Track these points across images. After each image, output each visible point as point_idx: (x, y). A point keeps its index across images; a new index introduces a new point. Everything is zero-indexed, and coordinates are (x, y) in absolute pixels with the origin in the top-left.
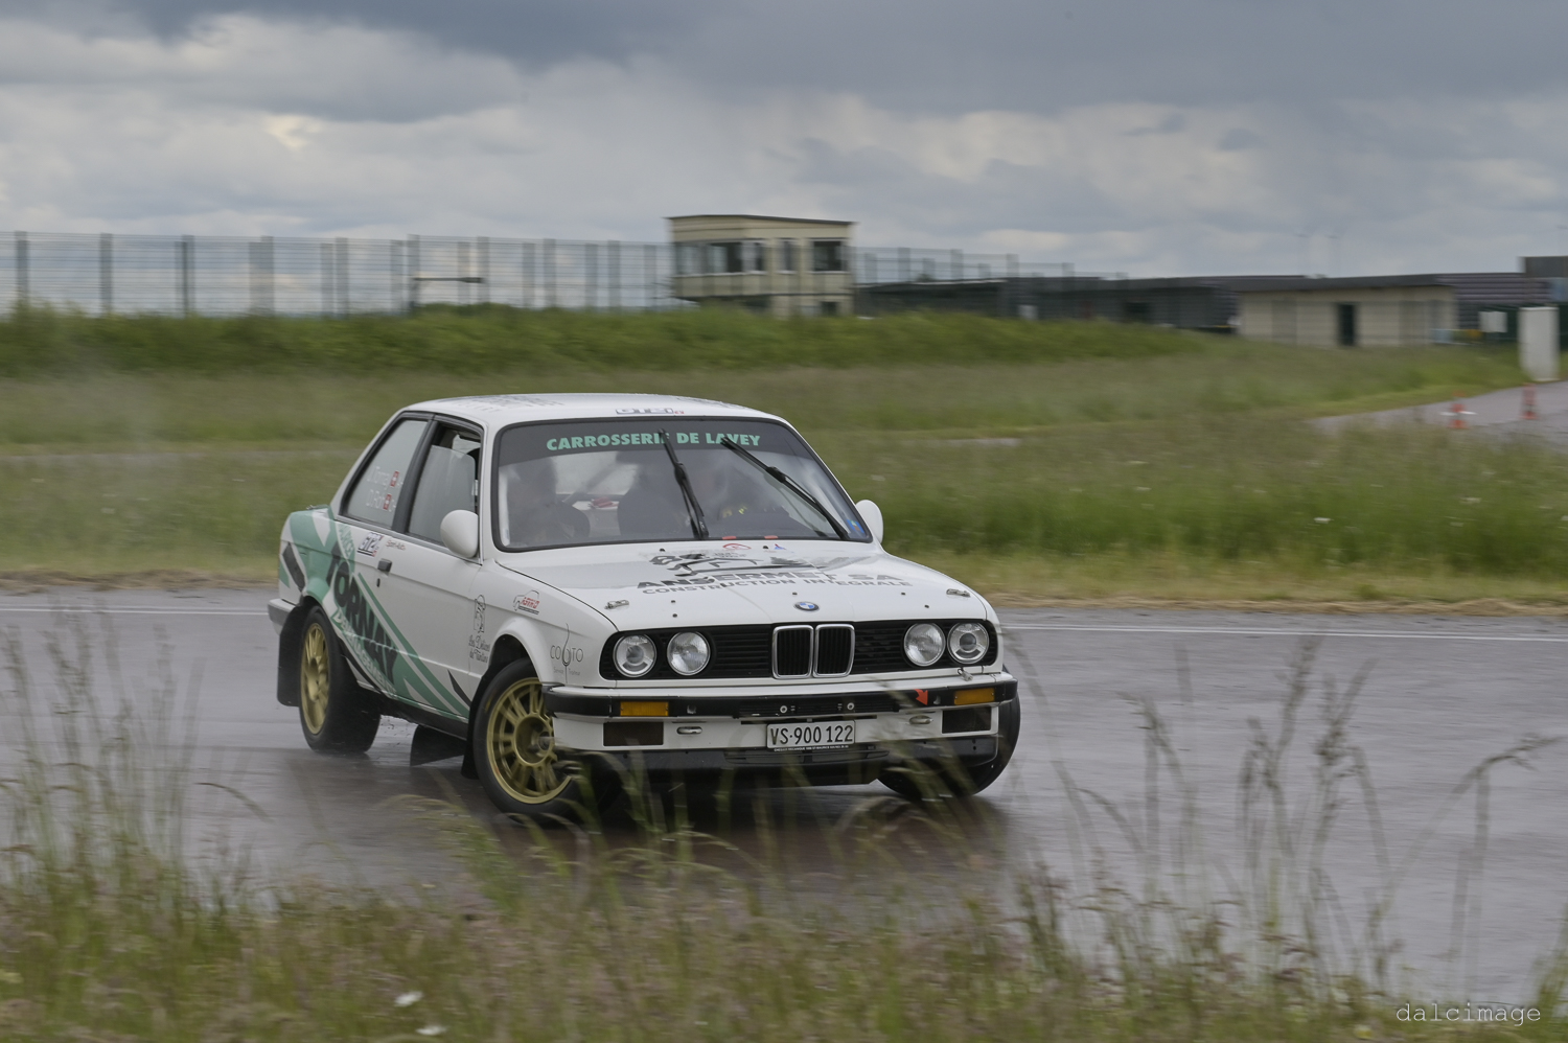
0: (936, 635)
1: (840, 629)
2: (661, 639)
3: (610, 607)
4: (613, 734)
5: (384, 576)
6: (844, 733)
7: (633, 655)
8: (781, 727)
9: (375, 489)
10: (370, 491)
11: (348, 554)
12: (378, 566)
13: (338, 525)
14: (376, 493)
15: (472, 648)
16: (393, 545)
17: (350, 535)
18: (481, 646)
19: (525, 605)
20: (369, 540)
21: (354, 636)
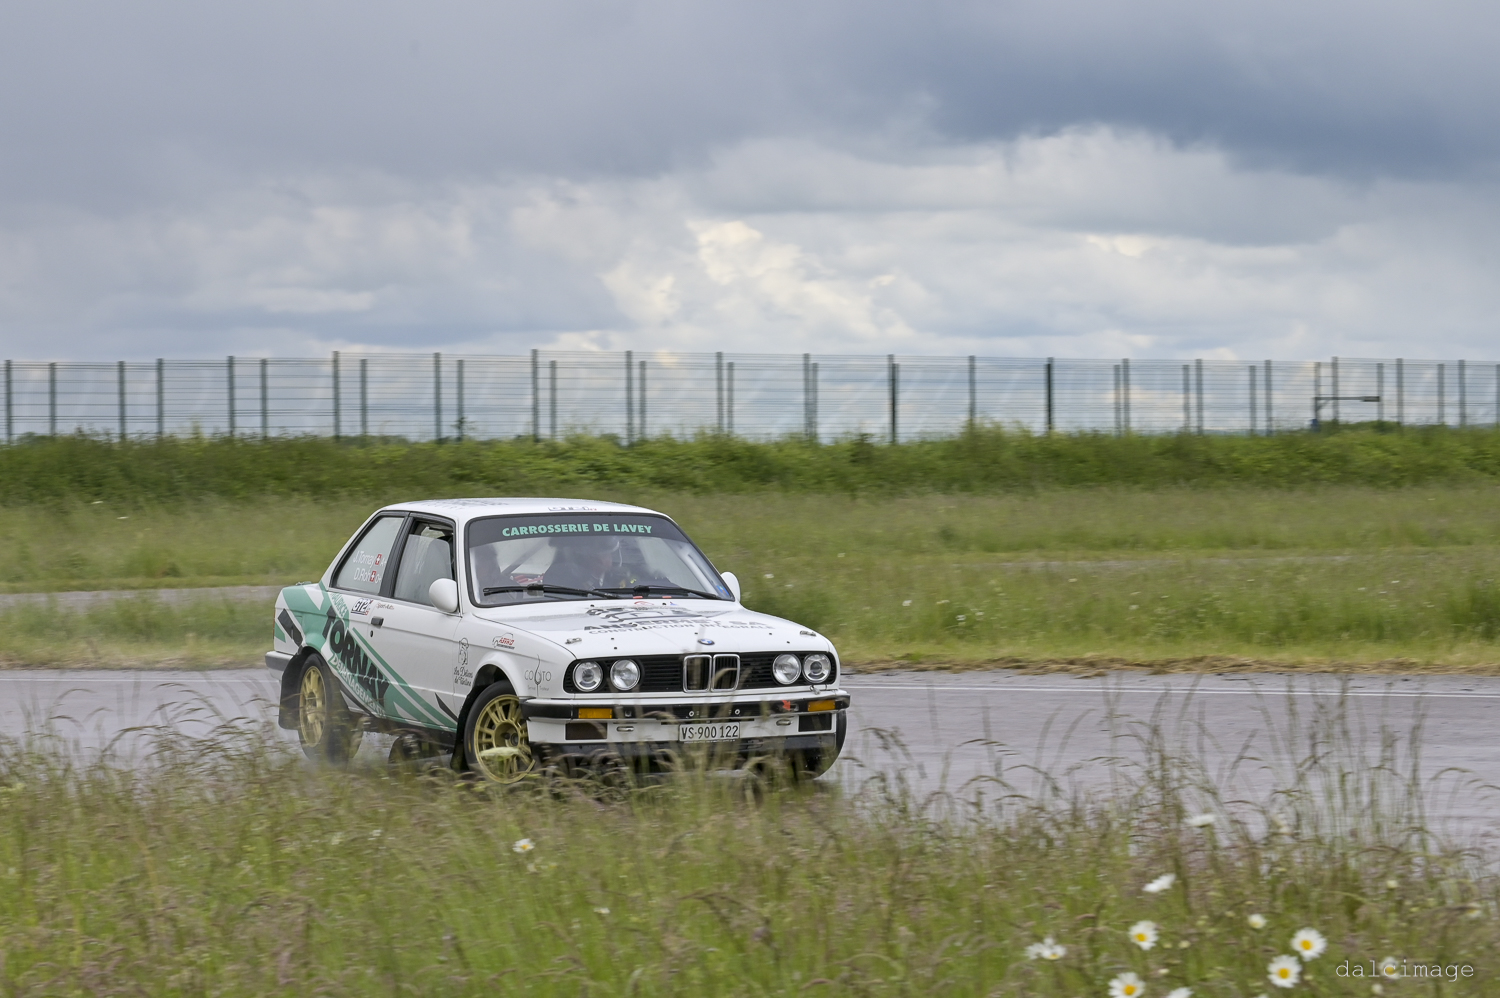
0: (794, 661)
1: (730, 658)
2: (606, 665)
3: (568, 642)
4: (573, 731)
5: (376, 630)
6: (733, 731)
7: (587, 675)
8: (689, 726)
9: (361, 567)
10: (357, 569)
11: (342, 615)
12: (371, 621)
13: (330, 594)
14: (362, 570)
15: (456, 676)
16: (383, 606)
17: (343, 601)
18: (465, 674)
19: (502, 643)
20: (361, 604)
21: (349, 674)
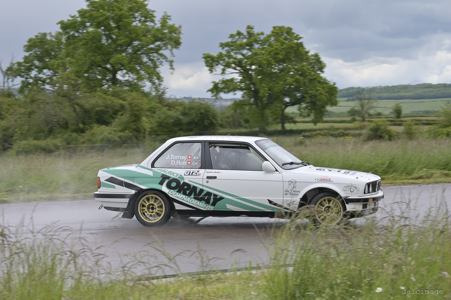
2: (369, 185)
3: (357, 178)
4: (363, 206)
7: (366, 188)
9: (176, 160)
10: (172, 161)
11: (176, 176)
12: (206, 178)
13: (156, 170)
14: (177, 161)
15: (286, 192)
16: (211, 172)
17: (172, 172)
18: (294, 192)
19: (323, 180)
20: (190, 172)
21: (184, 196)
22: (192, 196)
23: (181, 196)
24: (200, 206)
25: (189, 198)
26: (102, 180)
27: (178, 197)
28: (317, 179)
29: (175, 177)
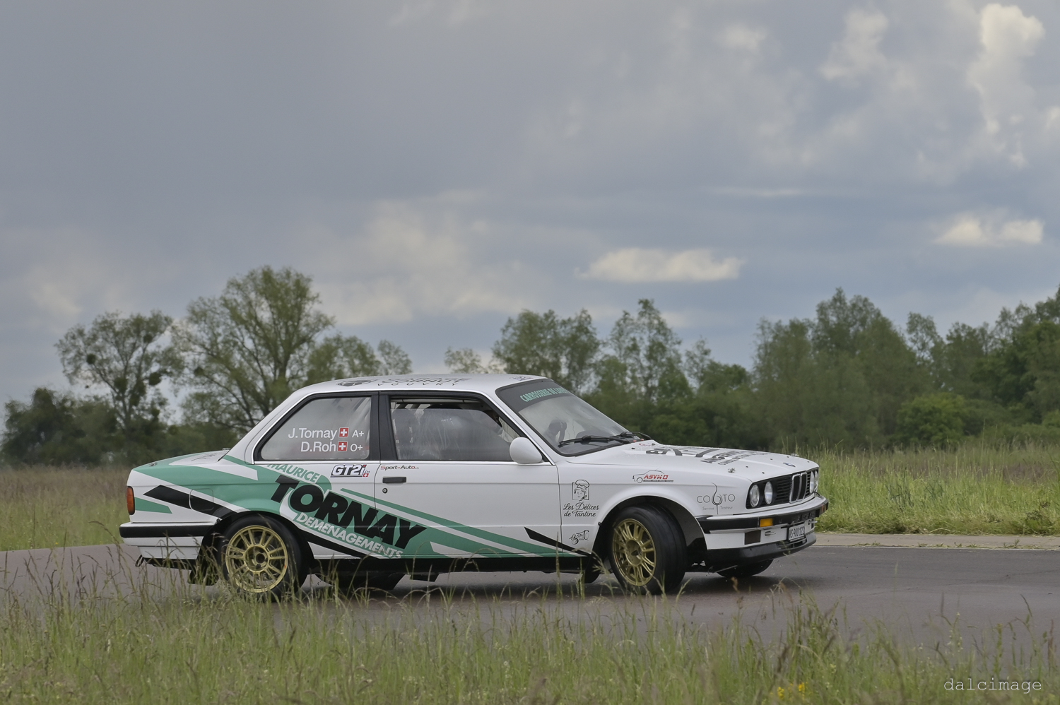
2: (761, 485)
3: (729, 471)
4: (748, 537)
6: (803, 531)
7: (755, 495)
8: (791, 528)
9: (311, 441)
10: (303, 443)
11: (312, 480)
12: (381, 481)
13: (265, 466)
14: (315, 443)
15: (568, 511)
16: (393, 468)
17: (302, 470)
18: (584, 508)
19: (651, 479)
20: (344, 469)
21: (333, 527)
22: (352, 526)
23: (325, 527)
24: (370, 549)
25: (344, 532)
26: (139, 494)
27: (319, 529)
28: (636, 478)
29: (309, 482)
